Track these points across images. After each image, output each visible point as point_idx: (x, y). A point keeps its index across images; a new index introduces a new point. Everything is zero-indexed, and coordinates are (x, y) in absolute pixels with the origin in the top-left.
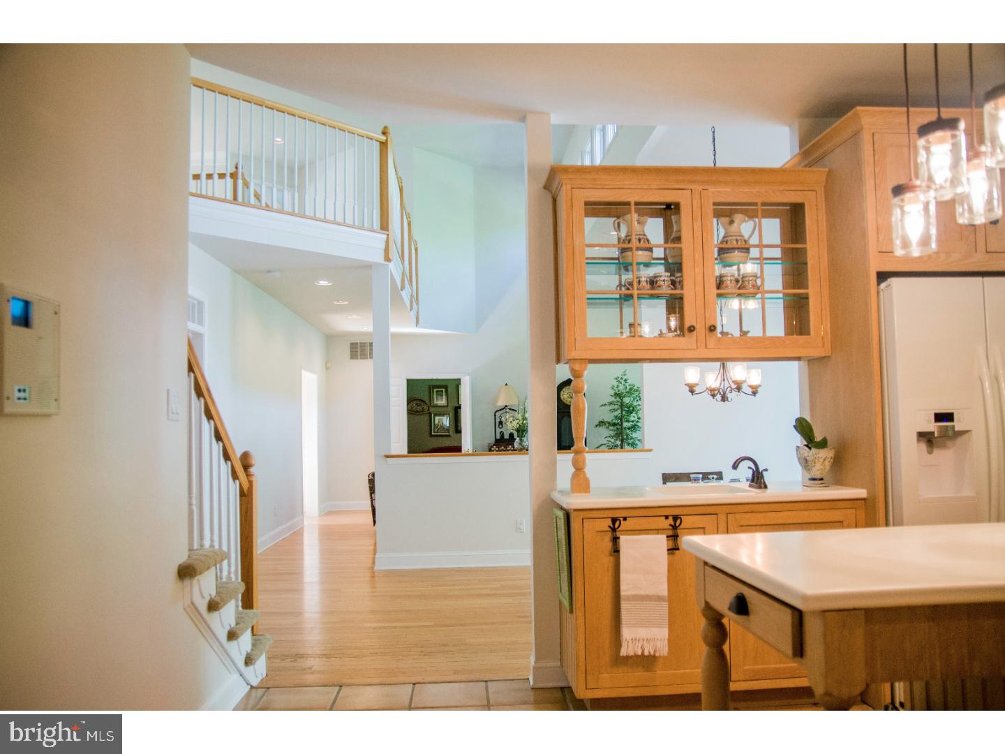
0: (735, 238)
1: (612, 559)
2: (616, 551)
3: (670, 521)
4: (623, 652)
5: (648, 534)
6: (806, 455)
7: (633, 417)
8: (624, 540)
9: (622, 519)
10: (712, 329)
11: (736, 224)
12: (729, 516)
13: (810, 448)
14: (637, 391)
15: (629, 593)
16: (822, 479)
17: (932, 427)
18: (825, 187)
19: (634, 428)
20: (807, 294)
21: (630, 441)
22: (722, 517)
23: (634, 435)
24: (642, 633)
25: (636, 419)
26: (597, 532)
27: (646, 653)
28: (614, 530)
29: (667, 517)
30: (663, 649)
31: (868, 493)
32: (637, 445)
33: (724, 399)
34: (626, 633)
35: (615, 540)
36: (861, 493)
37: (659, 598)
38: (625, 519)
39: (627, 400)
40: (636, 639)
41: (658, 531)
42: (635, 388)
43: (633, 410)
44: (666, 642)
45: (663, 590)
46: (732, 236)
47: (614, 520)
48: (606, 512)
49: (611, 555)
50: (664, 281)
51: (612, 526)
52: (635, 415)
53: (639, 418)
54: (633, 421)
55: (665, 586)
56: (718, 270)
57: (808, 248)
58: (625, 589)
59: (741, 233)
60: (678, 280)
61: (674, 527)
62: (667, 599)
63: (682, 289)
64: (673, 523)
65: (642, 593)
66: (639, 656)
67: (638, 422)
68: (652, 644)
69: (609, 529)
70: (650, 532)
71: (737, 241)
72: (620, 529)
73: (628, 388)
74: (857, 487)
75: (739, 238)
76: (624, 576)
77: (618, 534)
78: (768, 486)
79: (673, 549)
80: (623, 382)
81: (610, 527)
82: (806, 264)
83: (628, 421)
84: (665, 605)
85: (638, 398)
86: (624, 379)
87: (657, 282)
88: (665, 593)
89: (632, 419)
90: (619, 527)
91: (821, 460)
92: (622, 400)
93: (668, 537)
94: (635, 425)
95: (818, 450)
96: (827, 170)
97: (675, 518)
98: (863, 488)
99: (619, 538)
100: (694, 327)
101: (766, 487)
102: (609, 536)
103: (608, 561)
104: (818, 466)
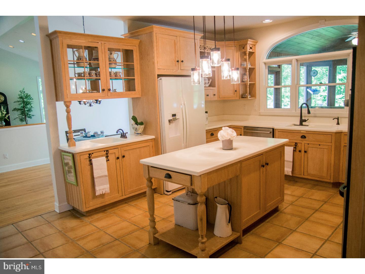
0: (113, 59)
1: (89, 167)
2: (91, 164)
3: (106, 152)
4: (97, 194)
5: (99, 157)
6: (136, 127)
7: (29, 106)
8: (94, 160)
9: (92, 154)
10: (109, 90)
11: (112, 55)
12: (121, 148)
13: (138, 125)
14: (29, 96)
15: (97, 176)
16: (140, 134)
17: (171, 118)
18: (139, 45)
19: (30, 110)
20: (135, 78)
21: (29, 116)
22: (120, 149)
23: (30, 113)
24: (102, 187)
25: (30, 107)
26: (85, 159)
27: (103, 193)
28: (90, 157)
29: (105, 151)
30: (108, 190)
31: (155, 137)
32: (31, 117)
33: (90, 105)
34: (97, 188)
35: (90, 161)
36: (153, 137)
37: (106, 176)
38: (93, 153)
39: (25, 100)
40: (100, 190)
41: (102, 156)
42: (28, 95)
43: (29, 104)
44: (109, 189)
45: (106, 173)
46: (112, 59)
47: (89, 154)
48: (87, 152)
49: (89, 165)
50: (94, 74)
51: (89, 156)
52: (30, 106)
53: (32, 107)
54: (29, 108)
55: (107, 172)
56: (110, 70)
57: (135, 64)
58: (95, 175)
59: (114, 57)
60: (98, 73)
61: (107, 154)
62: (108, 176)
63: (100, 76)
64: (106, 153)
65: (101, 175)
66: (101, 194)
67: (31, 108)
68: (104, 190)
69: (88, 158)
70: (100, 156)
71: (114, 60)
72: (91, 157)
73: (25, 95)
74: (152, 135)
75: (114, 59)
76: (95, 171)
77: (91, 158)
78: (127, 137)
79: (108, 160)
80: (23, 93)
81: (88, 157)
82: (134, 69)
83: (27, 108)
84: (107, 178)
85: (30, 99)
86: (24, 91)
87: (91, 74)
88: (107, 174)
89: (29, 107)
90: (91, 156)
91: (141, 128)
92: (23, 100)
93: (106, 157)
94: (30, 109)
95: (140, 126)
96: (140, 40)
97: (107, 151)
98: (154, 136)
99: (92, 160)
100: (104, 89)
101: (127, 138)
102: (88, 160)
103: (88, 167)
104: (140, 130)
